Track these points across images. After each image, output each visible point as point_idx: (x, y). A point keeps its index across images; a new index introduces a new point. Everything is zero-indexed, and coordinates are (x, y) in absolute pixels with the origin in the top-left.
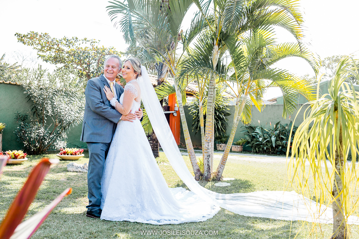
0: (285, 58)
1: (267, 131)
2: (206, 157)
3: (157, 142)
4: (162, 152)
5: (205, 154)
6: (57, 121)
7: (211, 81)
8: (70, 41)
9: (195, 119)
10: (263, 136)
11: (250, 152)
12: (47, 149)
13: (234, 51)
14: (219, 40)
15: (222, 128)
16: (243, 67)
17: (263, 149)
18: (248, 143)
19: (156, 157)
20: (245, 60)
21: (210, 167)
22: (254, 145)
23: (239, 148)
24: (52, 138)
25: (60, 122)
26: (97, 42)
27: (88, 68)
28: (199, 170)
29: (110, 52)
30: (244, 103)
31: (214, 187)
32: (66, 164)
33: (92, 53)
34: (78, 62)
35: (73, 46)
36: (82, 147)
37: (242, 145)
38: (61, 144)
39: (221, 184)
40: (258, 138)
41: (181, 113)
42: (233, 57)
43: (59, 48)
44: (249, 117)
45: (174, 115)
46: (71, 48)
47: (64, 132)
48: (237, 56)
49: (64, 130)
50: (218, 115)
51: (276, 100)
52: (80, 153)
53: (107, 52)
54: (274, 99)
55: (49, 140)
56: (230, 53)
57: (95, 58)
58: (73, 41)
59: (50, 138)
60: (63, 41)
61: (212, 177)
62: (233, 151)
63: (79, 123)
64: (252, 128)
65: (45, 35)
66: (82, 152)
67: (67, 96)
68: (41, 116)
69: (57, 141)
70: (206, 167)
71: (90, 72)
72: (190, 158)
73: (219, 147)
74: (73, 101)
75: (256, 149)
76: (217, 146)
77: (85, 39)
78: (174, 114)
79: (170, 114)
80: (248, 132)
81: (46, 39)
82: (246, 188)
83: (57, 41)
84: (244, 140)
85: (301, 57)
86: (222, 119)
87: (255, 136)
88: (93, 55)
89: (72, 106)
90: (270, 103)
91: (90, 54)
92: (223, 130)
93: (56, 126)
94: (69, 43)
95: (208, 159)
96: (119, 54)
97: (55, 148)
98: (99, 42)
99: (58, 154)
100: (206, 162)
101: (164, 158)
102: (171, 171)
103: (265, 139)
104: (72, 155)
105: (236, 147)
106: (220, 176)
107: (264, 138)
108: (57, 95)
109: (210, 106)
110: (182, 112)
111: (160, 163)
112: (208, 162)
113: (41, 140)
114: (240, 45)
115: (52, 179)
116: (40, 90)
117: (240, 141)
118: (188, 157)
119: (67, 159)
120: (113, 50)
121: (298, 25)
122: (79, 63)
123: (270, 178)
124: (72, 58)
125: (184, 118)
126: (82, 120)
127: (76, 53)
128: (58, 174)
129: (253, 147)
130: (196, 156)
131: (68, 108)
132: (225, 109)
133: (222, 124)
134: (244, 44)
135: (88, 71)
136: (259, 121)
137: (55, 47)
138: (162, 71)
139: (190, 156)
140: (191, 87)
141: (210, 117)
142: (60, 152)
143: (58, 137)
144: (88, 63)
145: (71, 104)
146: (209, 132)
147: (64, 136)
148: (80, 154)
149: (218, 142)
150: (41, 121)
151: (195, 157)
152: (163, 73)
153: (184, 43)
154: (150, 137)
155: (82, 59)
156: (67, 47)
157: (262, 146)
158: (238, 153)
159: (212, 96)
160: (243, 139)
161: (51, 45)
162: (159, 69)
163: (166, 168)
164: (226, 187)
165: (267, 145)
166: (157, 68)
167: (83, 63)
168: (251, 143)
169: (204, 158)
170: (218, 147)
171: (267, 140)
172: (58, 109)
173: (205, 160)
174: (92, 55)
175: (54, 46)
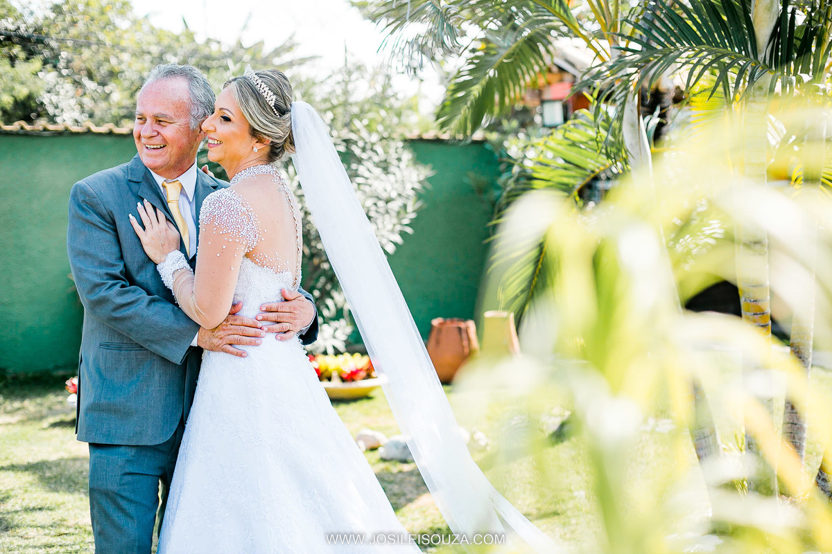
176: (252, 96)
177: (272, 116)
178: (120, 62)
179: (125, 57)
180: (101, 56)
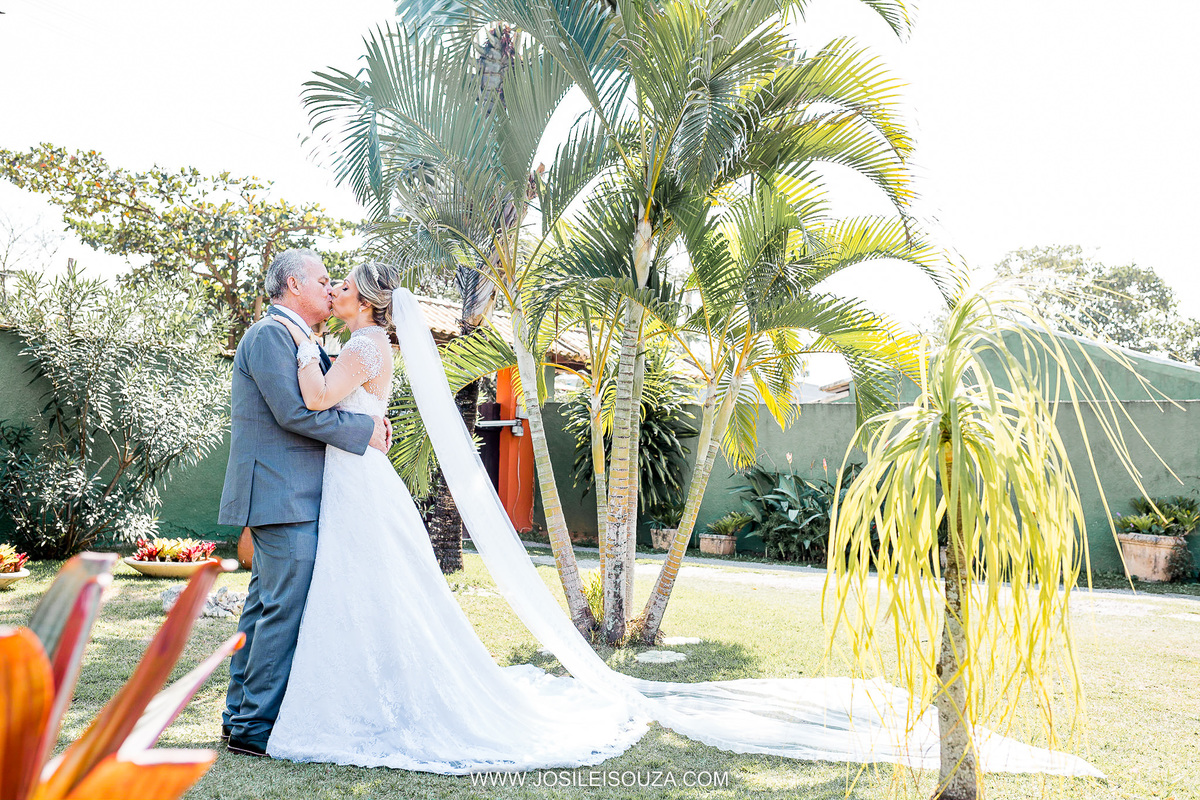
0: (859, 264)
1: (814, 487)
2: (609, 569)
3: (457, 520)
4: (474, 555)
5: (608, 562)
6: (128, 448)
7: (628, 333)
8: (174, 181)
9: (582, 446)
10: (802, 504)
11: (758, 558)
12: (93, 541)
13: (701, 239)
14: (653, 206)
15: (670, 478)
16: (726, 291)
17: (800, 546)
18: (753, 525)
19: (454, 569)
20: (733, 269)
21: (624, 603)
22: (771, 533)
23: (722, 544)
24: (112, 505)
25: (138, 452)
26: (262, 188)
27: (230, 272)
28: (587, 612)
29: (307, 219)
30: (733, 400)
31: (634, 666)
32: (158, 589)
33: (246, 224)
34: (199, 250)
35: (183, 197)
36: (207, 534)
37: (732, 534)
38: (139, 525)
39: (656, 656)
40: (783, 512)
41: (532, 429)
42: (697, 259)
43: (136, 203)
44: (751, 448)
45: (513, 434)
46: (177, 203)
47: (151, 487)
48: (708, 257)
49: (151, 480)
50: (658, 436)
51: (847, 388)
52: (205, 554)
53: (295, 220)
54: (842, 383)
55: (99, 511)
56: (688, 247)
57: (256, 238)
58: (183, 181)
59: (104, 505)
60: (150, 179)
61: (628, 633)
62: (705, 553)
63: (201, 454)
64: (767, 479)
65: (88, 158)
66: (211, 551)
67: (164, 370)
68: (74, 433)
69: (128, 516)
70: (610, 601)
71: (239, 284)
72: (561, 573)
73: (660, 538)
74: (183, 382)
75: (777, 547)
76: (654, 537)
77: (224, 177)
78: (515, 430)
79: (499, 429)
80: (754, 492)
81: (92, 170)
82: (733, 668)
83: (130, 179)
84: (741, 518)
85: (910, 259)
86: (669, 450)
87: (775, 503)
88: (249, 231)
89: (179, 400)
90: (828, 397)
91: (237, 225)
92: (674, 483)
93: (125, 465)
94: (167, 186)
95: (617, 576)
96: (338, 226)
97: (121, 538)
98: (268, 186)
99: (129, 559)
100: (609, 586)
101: (478, 573)
102: (500, 614)
103: (807, 514)
104: (175, 560)
105: (713, 540)
106: (653, 631)
107: (805, 512)
108: (131, 365)
109: (625, 410)
110: (535, 426)
111: (465, 588)
112: (617, 585)
113: (74, 510)
114: (718, 223)
115: (115, 638)
116: (75, 346)
117: (727, 520)
118: (555, 571)
119: (159, 572)
120: (314, 214)
121: (899, 160)
122: (202, 253)
123: (811, 640)
124: (178, 237)
125: (544, 445)
126: (210, 447)
127: (190, 221)
128: (134, 621)
129: (768, 540)
130: (579, 569)
131: (165, 405)
132: (680, 415)
133: (670, 465)
134: (728, 219)
135: (230, 282)
136: (789, 457)
137: (123, 197)
138: (477, 293)
139: (559, 566)
140: (573, 342)
141: (624, 445)
142: (134, 549)
143: (132, 501)
144: (231, 254)
145: (176, 395)
146: (621, 493)
147: (149, 499)
148: (202, 558)
149: (657, 524)
150: (75, 447)
151: (576, 570)
152: (480, 298)
153: (544, 208)
154: (433, 503)
155: (212, 241)
156: (163, 199)
157: (796, 536)
158: (720, 558)
159: (631, 378)
160: (736, 514)
161: (108, 193)
162: (467, 286)
163: (484, 606)
164: (673, 664)
165: (812, 532)
166: (460, 283)
167: (217, 254)
168: (761, 529)
169: (603, 572)
170: (657, 541)
171: (813, 517)
172: (132, 409)
173: (607, 580)
174: (244, 230)
175: (118, 196)
177: (374, 287)
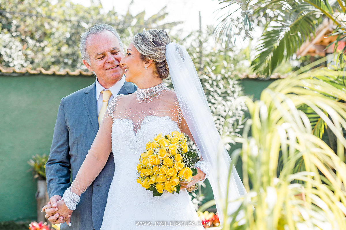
176: (140, 38)
177: (152, 47)
178: (52, 27)
179: (55, 24)
180: (39, 23)
